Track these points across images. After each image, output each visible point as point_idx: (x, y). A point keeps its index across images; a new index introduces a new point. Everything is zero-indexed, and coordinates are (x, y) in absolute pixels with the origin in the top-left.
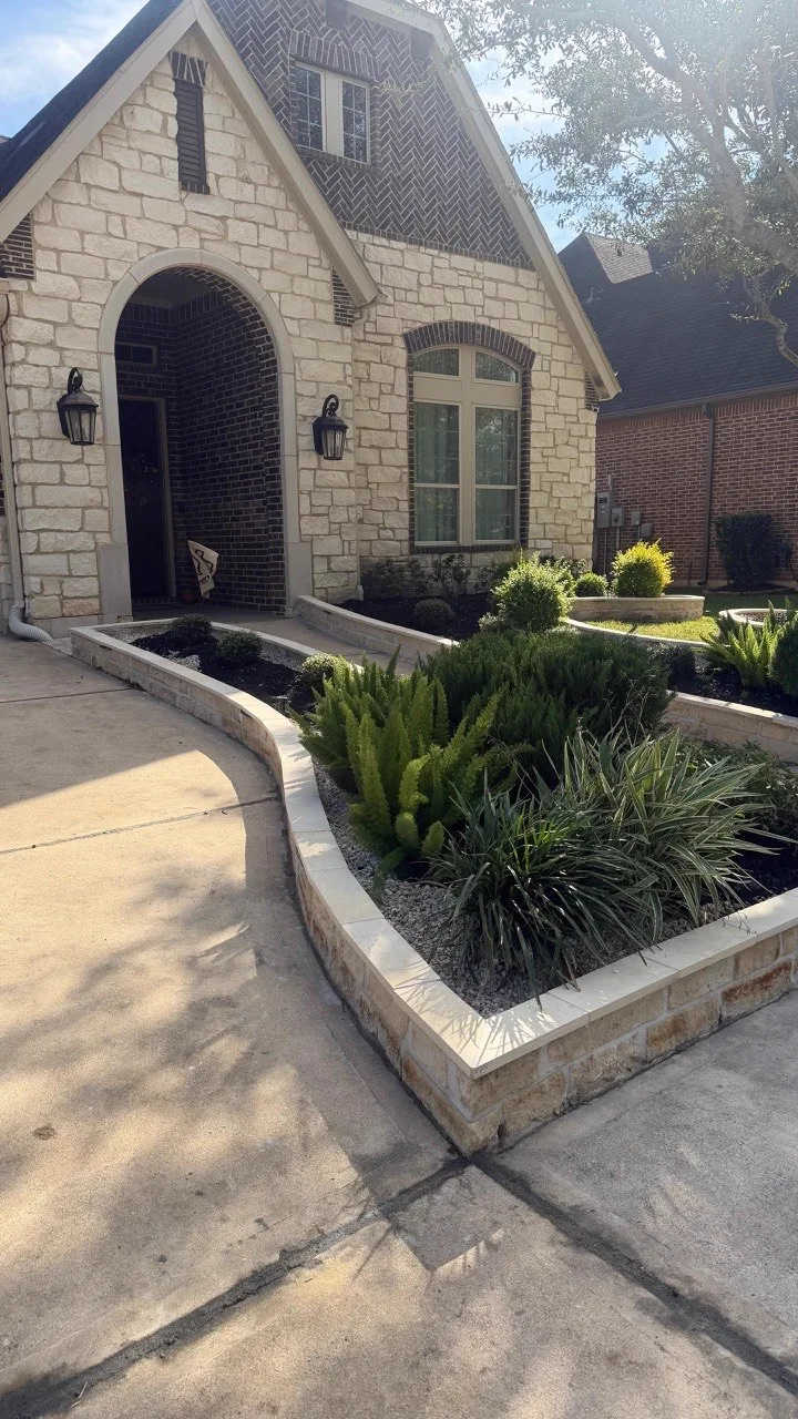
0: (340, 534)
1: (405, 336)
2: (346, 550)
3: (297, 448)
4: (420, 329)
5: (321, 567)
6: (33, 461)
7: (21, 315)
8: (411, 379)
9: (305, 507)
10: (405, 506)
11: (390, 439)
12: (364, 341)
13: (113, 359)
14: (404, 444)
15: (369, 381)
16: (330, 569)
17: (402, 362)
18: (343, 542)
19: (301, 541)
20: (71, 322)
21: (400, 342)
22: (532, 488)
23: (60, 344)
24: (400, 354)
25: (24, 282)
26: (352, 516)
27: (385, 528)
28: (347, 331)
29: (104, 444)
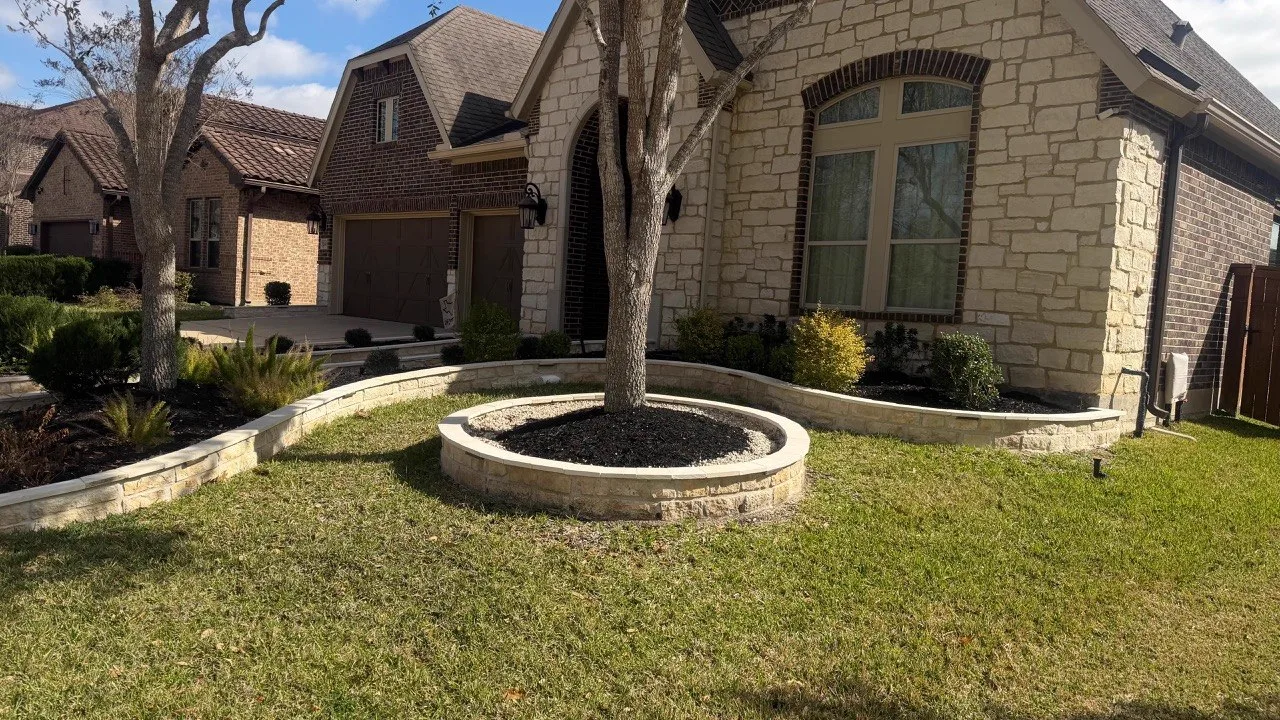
0: (684, 290)
1: (804, 94)
2: (688, 304)
4: (821, 81)
5: (667, 316)
7: (533, 156)
8: (807, 134)
9: (660, 265)
10: (789, 266)
11: (779, 199)
12: (763, 110)
15: (764, 147)
16: (674, 319)
17: (800, 120)
18: (687, 297)
19: (655, 294)
20: (550, 154)
21: (798, 101)
22: (974, 240)
23: (545, 169)
24: (798, 112)
25: (535, 137)
26: (696, 274)
27: (766, 288)
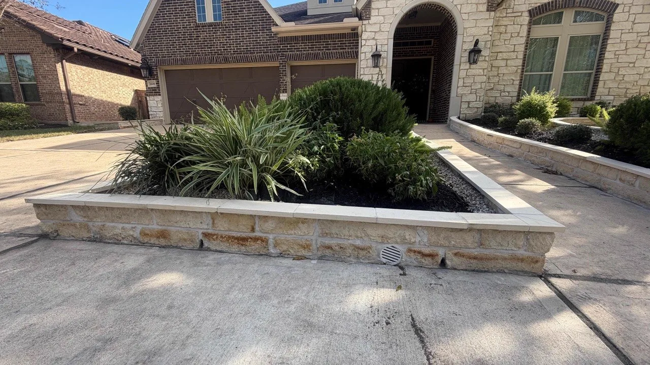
0: (476, 94)
1: (529, 11)
2: (478, 100)
3: (460, 61)
4: (539, 6)
5: (465, 106)
6: (364, 74)
7: (365, 31)
8: (530, 29)
9: (461, 83)
10: (517, 82)
11: (513, 55)
12: (506, 17)
13: (392, 40)
14: (521, 56)
15: (506, 33)
16: (469, 107)
17: (526, 22)
18: (477, 96)
19: (457, 96)
20: (380, 30)
21: (527, 14)
22: (603, 71)
23: (376, 38)
24: (526, 19)
25: (367, 21)
26: (483, 86)
27: (504, 92)
28: (493, 13)
29: (386, 67)
